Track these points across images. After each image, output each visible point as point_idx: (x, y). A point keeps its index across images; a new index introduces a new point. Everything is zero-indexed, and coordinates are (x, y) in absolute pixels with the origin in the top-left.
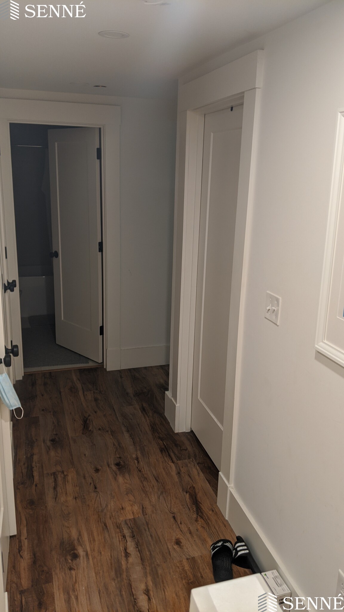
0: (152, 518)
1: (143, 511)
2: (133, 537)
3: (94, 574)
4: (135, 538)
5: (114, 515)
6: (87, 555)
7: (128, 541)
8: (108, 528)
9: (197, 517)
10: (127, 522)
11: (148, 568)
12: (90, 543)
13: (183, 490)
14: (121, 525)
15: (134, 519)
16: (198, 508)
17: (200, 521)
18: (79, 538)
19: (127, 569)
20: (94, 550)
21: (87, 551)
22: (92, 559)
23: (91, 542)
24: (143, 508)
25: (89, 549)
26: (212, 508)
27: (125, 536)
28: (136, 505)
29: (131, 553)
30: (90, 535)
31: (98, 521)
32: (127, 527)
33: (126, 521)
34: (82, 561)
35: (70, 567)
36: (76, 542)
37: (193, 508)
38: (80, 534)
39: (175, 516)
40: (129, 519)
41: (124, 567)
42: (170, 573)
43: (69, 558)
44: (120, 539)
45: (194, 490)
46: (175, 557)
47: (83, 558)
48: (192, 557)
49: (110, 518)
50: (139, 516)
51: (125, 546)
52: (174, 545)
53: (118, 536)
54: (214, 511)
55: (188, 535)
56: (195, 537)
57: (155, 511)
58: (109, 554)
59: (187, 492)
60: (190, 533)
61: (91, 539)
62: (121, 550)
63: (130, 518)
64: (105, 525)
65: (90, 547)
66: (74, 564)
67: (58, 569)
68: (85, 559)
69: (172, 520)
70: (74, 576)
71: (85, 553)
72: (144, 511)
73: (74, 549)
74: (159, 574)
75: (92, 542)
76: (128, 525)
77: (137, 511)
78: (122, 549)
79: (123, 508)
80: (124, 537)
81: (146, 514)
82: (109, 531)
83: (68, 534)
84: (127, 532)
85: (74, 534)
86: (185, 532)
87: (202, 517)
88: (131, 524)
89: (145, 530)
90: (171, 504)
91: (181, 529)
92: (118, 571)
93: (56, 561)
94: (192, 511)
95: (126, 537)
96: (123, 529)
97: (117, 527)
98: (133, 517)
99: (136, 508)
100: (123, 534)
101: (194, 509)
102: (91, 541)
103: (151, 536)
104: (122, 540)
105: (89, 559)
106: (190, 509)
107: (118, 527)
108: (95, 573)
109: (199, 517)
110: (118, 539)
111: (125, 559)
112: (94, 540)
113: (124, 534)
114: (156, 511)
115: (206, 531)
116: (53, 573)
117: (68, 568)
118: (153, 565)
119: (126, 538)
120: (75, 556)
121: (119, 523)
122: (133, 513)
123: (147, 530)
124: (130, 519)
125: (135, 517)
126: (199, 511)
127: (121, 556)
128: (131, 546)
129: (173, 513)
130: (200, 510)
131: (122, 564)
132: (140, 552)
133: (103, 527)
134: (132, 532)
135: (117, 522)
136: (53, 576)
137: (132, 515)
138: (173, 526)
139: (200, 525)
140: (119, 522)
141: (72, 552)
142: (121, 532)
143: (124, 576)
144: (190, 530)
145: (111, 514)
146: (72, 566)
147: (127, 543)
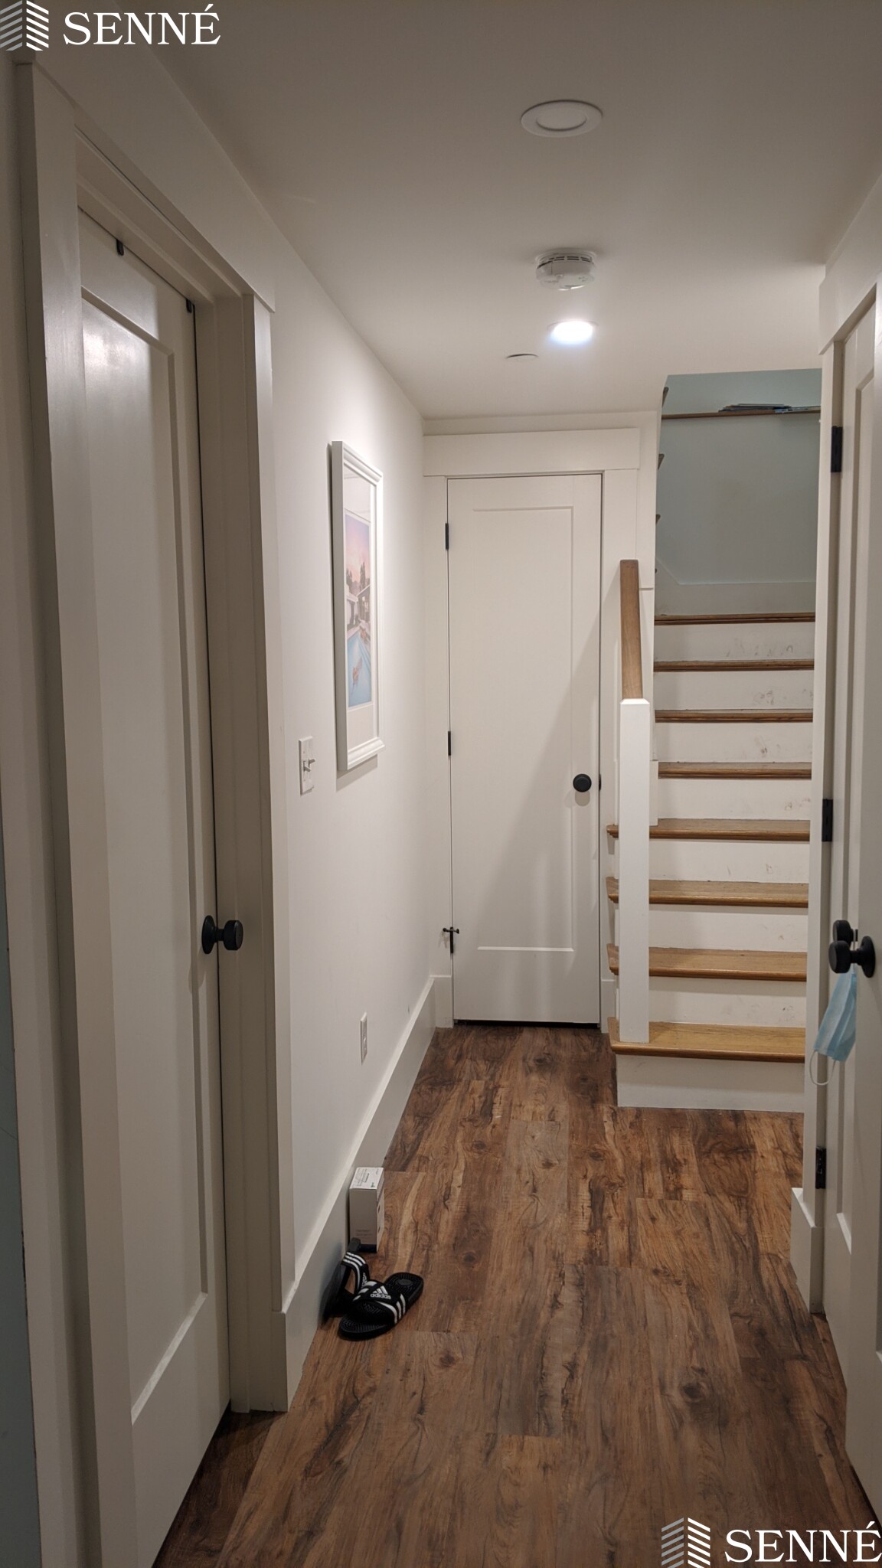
0: (479, 1423)
1: (493, 1446)
2: (544, 1396)
3: (652, 1352)
4: (541, 1391)
5: (577, 1456)
6: (662, 1388)
7: (560, 1391)
8: (599, 1431)
9: (363, 1397)
10: (546, 1429)
11: (537, 1336)
12: (652, 1409)
13: (346, 1471)
14: (564, 1429)
15: (525, 1432)
16: (343, 1415)
17: (362, 1388)
18: (677, 1424)
19: (581, 1343)
20: (645, 1393)
21: (661, 1394)
22: (651, 1376)
23: (650, 1408)
24: (488, 1454)
25: (658, 1397)
26: (310, 1406)
27: (562, 1403)
28: (504, 1467)
29: (562, 1367)
30: (650, 1424)
31: (623, 1452)
32: (551, 1418)
33: (549, 1435)
34: (676, 1378)
35: (702, 1375)
36: (688, 1418)
37: (355, 1419)
38: (676, 1435)
39: (415, 1413)
40: (538, 1435)
41: (585, 1349)
42: (498, 1320)
43: (705, 1389)
44: (576, 1399)
45: (312, 1465)
46: (472, 1340)
47: (671, 1383)
48: (437, 1331)
49: (587, 1452)
50: (508, 1436)
51: (571, 1385)
52: (458, 1359)
53: (579, 1405)
54: (312, 1397)
55: (414, 1368)
56: (402, 1362)
57: (461, 1437)
58: (611, 1377)
59: (339, 1463)
60: (409, 1370)
61: (648, 1415)
62: (582, 1379)
63: (533, 1438)
64: (605, 1440)
65: (653, 1401)
66: (694, 1378)
67: (729, 1376)
68: (668, 1379)
69: (429, 1406)
70: (695, 1358)
71: (668, 1391)
72: (489, 1444)
73: (694, 1408)
74: (519, 1323)
75: (647, 1408)
76: (547, 1424)
77: (509, 1452)
78: (580, 1379)
79: (545, 1468)
80: (565, 1401)
81: (488, 1435)
82: (599, 1422)
83: (707, 1442)
84: (556, 1409)
85: (691, 1439)
86: (417, 1376)
87: (354, 1394)
88: (539, 1423)
89: (508, 1402)
90: (406, 1444)
91: (422, 1382)
92: (600, 1347)
93: (736, 1391)
94: (366, 1413)
95: (560, 1399)
96: (562, 1418)
97: (575, 1427)
98: (526, 1438)
99: (507, 1458)
100: (565, 1408)
101: (358, 1414)
102: (650, 1412)
103: (500, 1386)
104: (574, 1396)
105: (660, 1380)
106: (366, 1417)
107: (573, 1426)
108: (649, 1353)
109: (360, 1396)
110: (583, 1401)
111: (578, 1361)
112: (641, 1412)
113: (564, 1405)
114: (458, 1437)
115: (368, 1364)
116: (740, 1371)
117: (707, 1374)
118: (524, 1338)
119: (563, 1398)
120: (690, 1391)
121: (567, 1434)
122: (521, 1448)
123: (503, 1401)
124: (536, 1435)
125: (521, 1437)
126: (347, 1408)
127: (584, 1368)
128: (557, 1381)
129: (417, 1422)
130: (343, 1409)
131: (589, 1355)
132: (540, 1365)
133: (614, 1435)
134: (541, 1406)
135: (572, 1437)
136: (739, 1366)
137: (526, 1444)
138: (437, 1394)
139: (372, 1380)
140: (567, 1437)
141: (697, 1401)
142: (571, 1412)
143: (589, 1336)
144: (403, 1376)
145: (583, 1461)
146: (700, 1375)
147: (563, 1387)
